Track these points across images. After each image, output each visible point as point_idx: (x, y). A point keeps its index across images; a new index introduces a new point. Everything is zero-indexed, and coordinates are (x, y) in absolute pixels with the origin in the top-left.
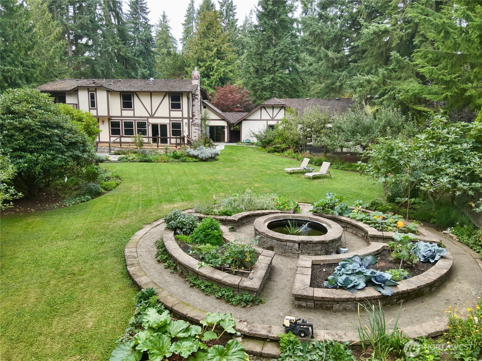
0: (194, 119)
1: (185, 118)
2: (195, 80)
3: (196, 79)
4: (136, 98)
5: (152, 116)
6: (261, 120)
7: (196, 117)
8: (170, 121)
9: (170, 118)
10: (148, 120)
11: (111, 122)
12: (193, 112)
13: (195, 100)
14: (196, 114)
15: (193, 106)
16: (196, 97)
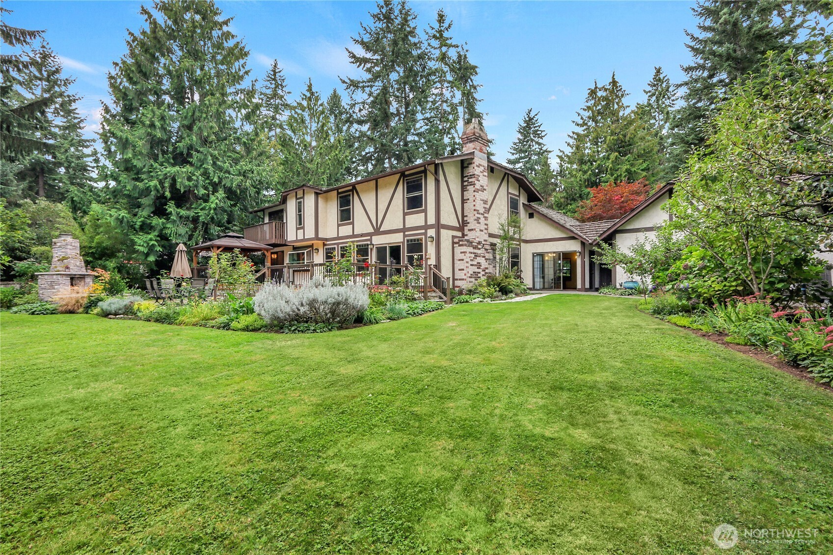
0: (466, 232)
1: (431, 227)
4: (356, 199)
5: (377, 231)
8: (404, 236)
9: (404, 230)
10: (371, 240)
11: (326, 249)
12: (463, 216)
13: (468, 187)
14: (471, 219)
15: (464, 201)
16: (470, 180)
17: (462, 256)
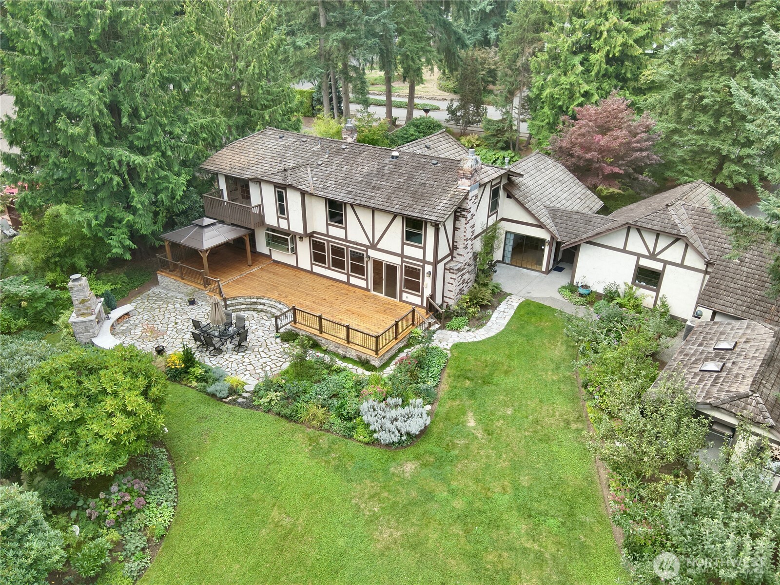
0: (455, 255)
1: (429, 263)
2: (464, 180)
3: (467, 178)
4: (349, 210)
5: (374, 246)
6: (624, 251)
7: (460, 251)
8: (402, 261)
9: (402, 256)
10: (367, 251)
11: (313, 240)
12: (454, 241)
13: (460, 218)
14: (460, 245)
15: (455, 229)
16: (463, 213)
17: (452, 281)
